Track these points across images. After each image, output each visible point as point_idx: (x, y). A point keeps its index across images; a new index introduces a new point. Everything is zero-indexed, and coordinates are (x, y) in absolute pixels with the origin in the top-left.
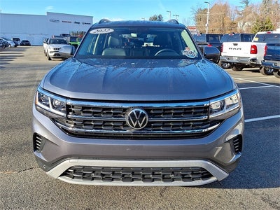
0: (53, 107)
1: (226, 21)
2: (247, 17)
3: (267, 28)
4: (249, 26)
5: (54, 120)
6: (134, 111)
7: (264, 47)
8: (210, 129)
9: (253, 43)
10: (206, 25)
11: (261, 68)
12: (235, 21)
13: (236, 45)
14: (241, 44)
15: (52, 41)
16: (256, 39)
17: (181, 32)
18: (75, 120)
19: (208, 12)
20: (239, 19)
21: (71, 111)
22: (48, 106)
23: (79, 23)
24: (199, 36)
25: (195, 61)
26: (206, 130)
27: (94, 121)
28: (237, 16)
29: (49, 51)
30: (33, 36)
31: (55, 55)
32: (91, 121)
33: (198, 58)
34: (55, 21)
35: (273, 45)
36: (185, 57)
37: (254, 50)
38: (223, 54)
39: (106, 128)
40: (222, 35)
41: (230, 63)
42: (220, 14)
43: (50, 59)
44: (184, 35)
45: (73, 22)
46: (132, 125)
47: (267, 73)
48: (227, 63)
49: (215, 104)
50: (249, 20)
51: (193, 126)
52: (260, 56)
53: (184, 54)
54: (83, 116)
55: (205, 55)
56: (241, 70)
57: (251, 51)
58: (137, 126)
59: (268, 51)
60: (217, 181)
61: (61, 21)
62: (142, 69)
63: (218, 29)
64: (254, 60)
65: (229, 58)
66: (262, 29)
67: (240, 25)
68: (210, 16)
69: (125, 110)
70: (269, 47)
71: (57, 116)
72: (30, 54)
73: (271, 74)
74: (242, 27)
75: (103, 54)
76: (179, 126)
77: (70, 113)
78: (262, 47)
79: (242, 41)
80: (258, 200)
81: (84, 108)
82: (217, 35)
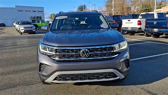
0: (49, 51)
1: (124, 7)
2: (137, 4)
3: (149, 10)
4: (138, 9)
5: (50, 56)
6: (84, 50)
7: (145, 21)
8: (115, 56)
9: (139, 20)
10: (113, 10)
11: (144, 33)
12: (129, 7)
13: (130, 21)
14: (132, 20)
15: (22, 23)
16: (140, 17)
17: (99, 16)
18: (59, 55)
19: (113, 2)
20: (132, 5)
21: (57, 52)
22: (47, 50)
23: (35, 11)
24: (109, 17)
25: (107, 29)
26: (113, 57)
27: (67, 55)
28: (131, 3)
29: (21, 29)
30: (7, 20)
31: (25, 31)
32: (66, 55)
33: (109, 28)
34: (20, 11)
35: (149, 20)
36: (102, 28)
37: (140, 23)
38: (123, 26)
39: (72, 58)
40: (121, 16)
41: (127, 31)
42: (120, 2)
43: (21, 34)
44: (101, 17)
45: (32, 11)
46: (83, 56)
47: (148, 36)
48: (126, 31)
49: (116, 46)
50: (138, 5)
51: (108, 55)
52: (143, 26)
53: (102, 26)
54: (63, 53)
55: (111, 27)
56: (134, 35)
57: (138, 24)
58: (85, 56)
59: (147, 23)
60: (120, 79)
61: (24, 11)
62: (84, 34)
63: (120, 12)
64: (140, 28)
65: (126, 28)
66: (146, 10)
67: (133, 9)
68: (114, 4)
69: (80, 50)
70: (147, 21)
71: (51, 54)
72: (8, 32)
73: (150, 36)
74: (134, 10)
75: (61, 28)
76: (102, 55)
77: (57, 53)
78: (143, 21)
79: (133, 18)
80: (139, 89)
81: (63, 50)
82: (119, 16)
